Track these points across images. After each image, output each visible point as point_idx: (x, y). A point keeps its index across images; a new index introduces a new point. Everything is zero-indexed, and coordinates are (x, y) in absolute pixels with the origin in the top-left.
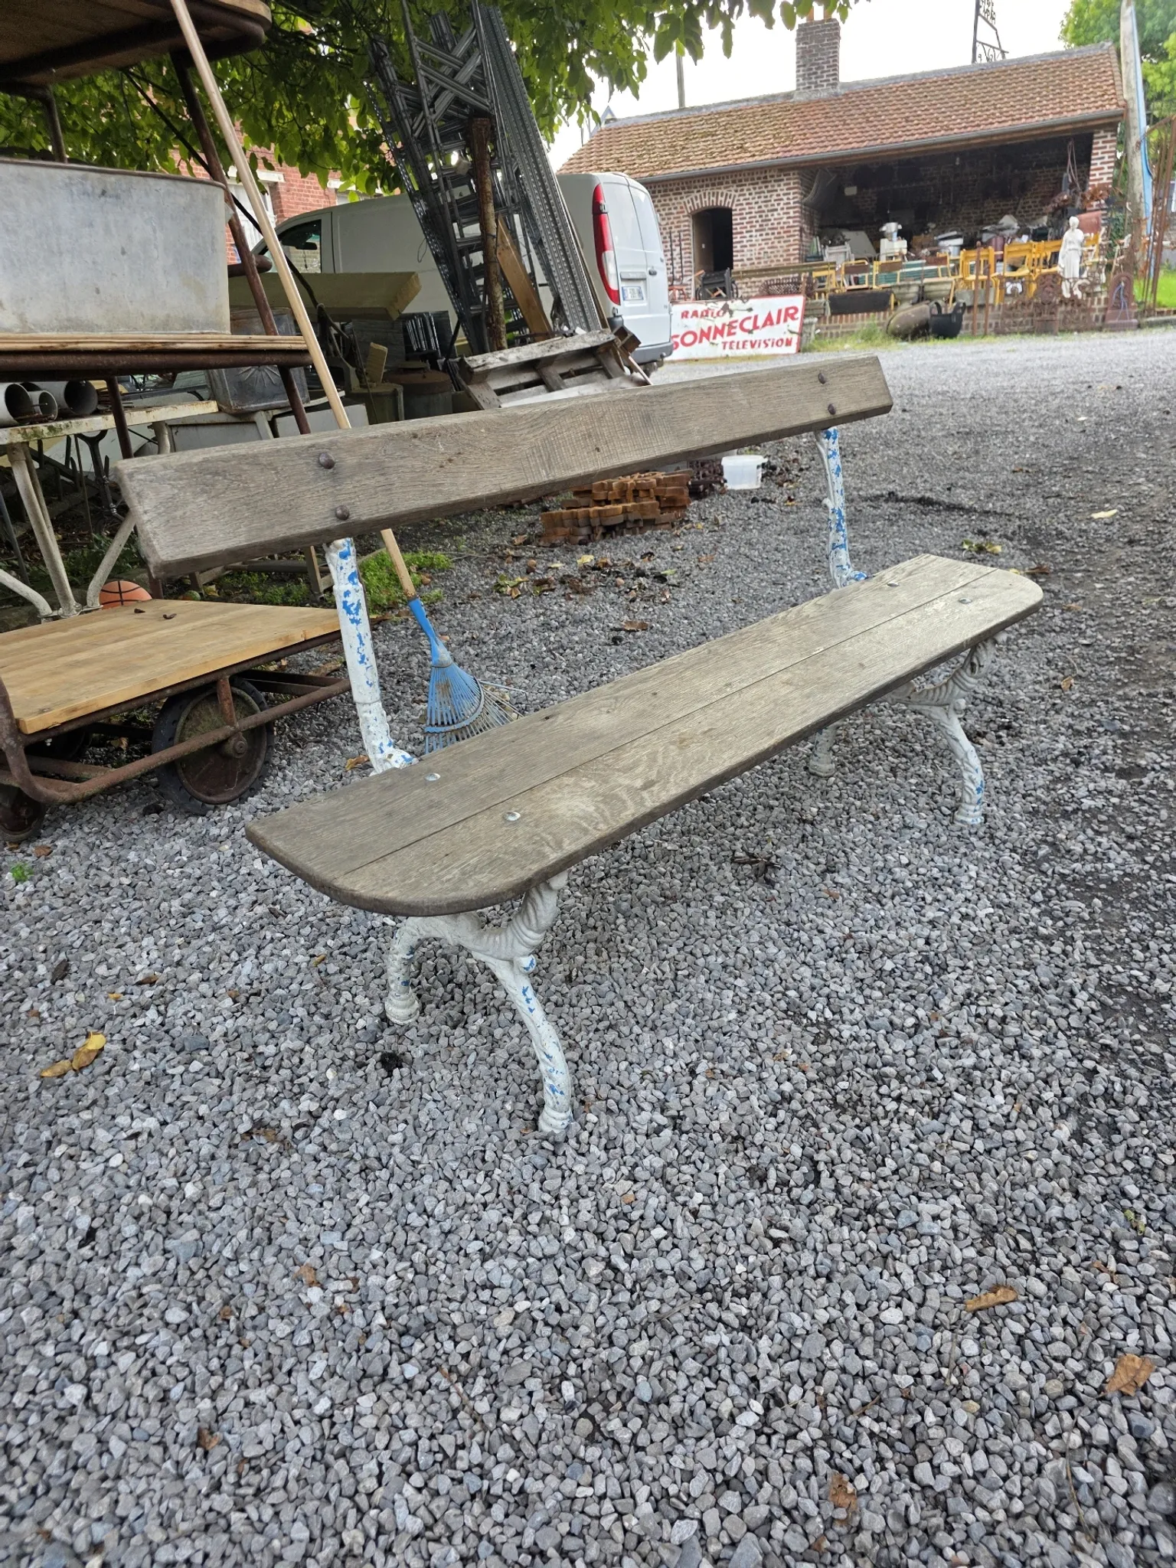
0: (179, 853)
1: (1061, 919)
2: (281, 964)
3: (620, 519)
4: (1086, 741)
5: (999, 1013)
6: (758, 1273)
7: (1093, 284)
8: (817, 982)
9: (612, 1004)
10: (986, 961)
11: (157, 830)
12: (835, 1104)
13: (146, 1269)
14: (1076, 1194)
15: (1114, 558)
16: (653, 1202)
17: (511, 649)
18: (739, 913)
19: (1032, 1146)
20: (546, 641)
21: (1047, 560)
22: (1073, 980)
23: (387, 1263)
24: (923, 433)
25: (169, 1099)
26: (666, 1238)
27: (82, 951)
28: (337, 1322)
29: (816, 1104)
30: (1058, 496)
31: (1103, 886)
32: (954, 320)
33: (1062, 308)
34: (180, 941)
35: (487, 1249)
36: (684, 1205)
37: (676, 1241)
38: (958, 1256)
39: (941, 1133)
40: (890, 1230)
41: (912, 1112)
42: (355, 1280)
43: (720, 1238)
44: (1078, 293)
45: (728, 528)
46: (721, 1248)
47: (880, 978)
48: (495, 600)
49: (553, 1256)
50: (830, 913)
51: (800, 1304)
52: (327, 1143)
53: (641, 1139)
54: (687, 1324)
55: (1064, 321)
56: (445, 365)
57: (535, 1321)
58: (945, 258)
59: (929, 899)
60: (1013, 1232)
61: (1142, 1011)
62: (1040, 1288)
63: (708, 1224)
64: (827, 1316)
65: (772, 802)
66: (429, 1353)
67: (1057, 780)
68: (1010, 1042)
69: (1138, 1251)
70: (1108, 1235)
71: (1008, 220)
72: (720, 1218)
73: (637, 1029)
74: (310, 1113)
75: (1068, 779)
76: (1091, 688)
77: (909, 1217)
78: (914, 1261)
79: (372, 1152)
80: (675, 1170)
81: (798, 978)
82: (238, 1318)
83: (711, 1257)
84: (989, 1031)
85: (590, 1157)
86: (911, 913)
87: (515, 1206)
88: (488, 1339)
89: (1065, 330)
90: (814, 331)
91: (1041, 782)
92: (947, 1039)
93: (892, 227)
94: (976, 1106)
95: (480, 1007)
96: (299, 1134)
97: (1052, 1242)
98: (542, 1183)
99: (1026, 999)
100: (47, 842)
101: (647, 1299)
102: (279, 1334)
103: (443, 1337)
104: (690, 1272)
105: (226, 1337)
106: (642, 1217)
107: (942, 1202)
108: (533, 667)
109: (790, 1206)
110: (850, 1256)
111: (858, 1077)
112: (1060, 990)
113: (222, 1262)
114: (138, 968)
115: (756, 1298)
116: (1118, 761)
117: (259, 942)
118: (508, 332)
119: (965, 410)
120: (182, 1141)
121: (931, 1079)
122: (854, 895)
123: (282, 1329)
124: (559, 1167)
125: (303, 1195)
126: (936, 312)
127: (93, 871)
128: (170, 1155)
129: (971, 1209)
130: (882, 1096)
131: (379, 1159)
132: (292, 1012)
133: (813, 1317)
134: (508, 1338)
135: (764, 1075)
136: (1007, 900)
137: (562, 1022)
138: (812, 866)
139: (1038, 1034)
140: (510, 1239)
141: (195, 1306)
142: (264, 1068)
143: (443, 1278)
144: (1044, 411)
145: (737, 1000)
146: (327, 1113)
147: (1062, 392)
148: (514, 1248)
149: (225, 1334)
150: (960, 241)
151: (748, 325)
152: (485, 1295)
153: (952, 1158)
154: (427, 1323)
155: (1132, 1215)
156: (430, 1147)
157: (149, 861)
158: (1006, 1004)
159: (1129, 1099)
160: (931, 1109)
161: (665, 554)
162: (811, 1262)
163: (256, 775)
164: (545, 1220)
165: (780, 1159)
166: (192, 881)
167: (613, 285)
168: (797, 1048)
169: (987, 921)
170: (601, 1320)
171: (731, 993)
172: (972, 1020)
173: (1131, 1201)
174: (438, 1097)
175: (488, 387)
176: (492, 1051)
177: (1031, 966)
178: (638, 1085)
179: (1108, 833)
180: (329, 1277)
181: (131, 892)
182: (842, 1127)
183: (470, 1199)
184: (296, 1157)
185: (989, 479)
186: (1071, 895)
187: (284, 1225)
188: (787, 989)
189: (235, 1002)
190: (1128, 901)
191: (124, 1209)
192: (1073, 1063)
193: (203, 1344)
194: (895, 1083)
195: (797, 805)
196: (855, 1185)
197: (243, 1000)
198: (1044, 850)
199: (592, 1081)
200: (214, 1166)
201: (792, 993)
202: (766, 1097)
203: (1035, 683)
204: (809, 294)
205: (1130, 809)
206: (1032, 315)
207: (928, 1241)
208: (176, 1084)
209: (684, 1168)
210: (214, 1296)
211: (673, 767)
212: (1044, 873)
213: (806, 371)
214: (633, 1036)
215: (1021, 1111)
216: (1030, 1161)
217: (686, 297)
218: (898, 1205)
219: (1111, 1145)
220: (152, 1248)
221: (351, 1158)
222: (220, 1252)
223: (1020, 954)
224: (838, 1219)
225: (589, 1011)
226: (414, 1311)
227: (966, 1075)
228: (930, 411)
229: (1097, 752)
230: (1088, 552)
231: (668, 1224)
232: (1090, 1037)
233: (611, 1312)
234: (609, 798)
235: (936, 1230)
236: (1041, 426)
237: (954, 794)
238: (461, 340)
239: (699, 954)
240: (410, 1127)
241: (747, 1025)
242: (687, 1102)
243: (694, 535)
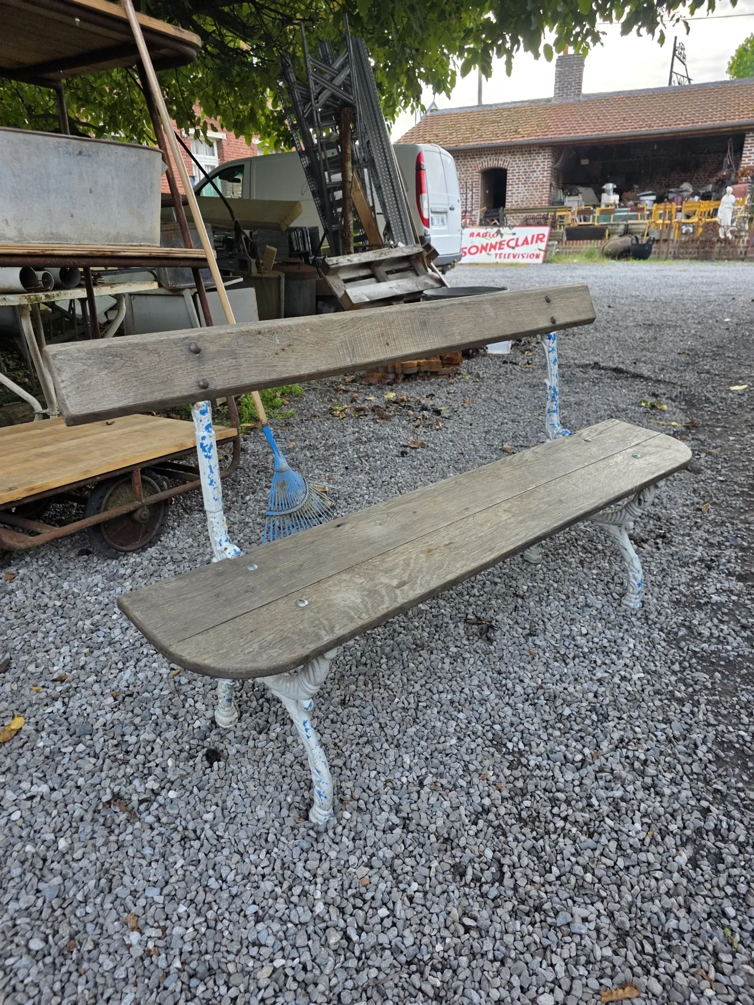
0: (97, 585)
1: (691, 686)
2: (150, 674)
3: (415, 370)
4: (716, 552)
5: (642, 757)
6: (451, 952)
7: (740, 231)
8: (516, 720)
9: (371, 725)
10: (635, 714)
11: (85, 567)
12: (520, 819)
13: (22, 905)
14: (689, 911)
15: (743, 419)
16: (382, 886)
17: (334, 455)
18: (466, 662)
19: (659, 867)
20: (357, 451)
21: (697, 417)
22: (697, 736)
23: (189, 916)
24: (621, 323)
25: (59, 771)
26: (388, 917)
27: (21, 653)
28: (147, 962)
29: (506, 817)
30: (708, 372)
31: (722, 663)
32: (647, 248)
33: (719, 245)
34: (86, 650)
35: (261, 913)
36: (404, 891)
37: (395, 920)
38: (598, 953)
39: (594, 850)
40: (550, 926)
41: (574, 830)
42: (164, 929)
43: (427, 921)
44: (729, 235)
45: (485, 380)
46: (427, 930)
47: (560, 721)
48: (328, 419)
49: (306, 924)
50: (529, 667)
51: (480, 983)
52: (160, 815)
53: (379, 834)
54: (396, 991)
55: (720, 252)
56: (314, 261)
57: (286, 976)
58: (643, 208)
59: (599, 662)
60: (640, 937)
61: (745, 764)
62: (657, 988)
63: (419, 908)
64: (498, 995)
65: (497, 580)
66: (208, 995)
67: (694, 579)
68: (648, 780)
69: (731, 964)
70: (710, 948)
71: (686, 186)
72: (428, 904)
73: (386, 746)
74: (153, 790)
75: (702, 579)
76: (722, 512)
77: (565, 918)
78: (566, 956)
79: (191, 826)
80: (400, 861)
81: (502, 715)
82: (79, 951)
83: (419, 935)
84: (634, 770)
85: (341, 845)
86: (586, 672)
87: (285, 880)
88: (252, 988)
89: (720, 258)
90: (555, 250)
91: (683, 580)
92: (604, 774)
93: (610, 186)
94: (621, 831)
95: (279, 718)
96: (143, 807)
97: (669, 949)
98: (305, 862)
99: (663, 748)
100: (13, 570)
101: (370, 967)
102: (105, 967)
103: (220, 982)
104: (403, 947)
105: (69, 965)
106: (373, 898)
107: (590, 906)
108: (347, 468)
109: (480, 899)
110: (520, 945)
111: (538, 798)
112: (687, 742)
113: (75, 904)
114: (56, 668)
115: (448, 973)
116: (738, 569)
117: (137, 656)
118: (355, 242)
119: (649, 309)
120: (62, 805)
121: (590, 805)
122: (547, 655)
123: (108, 964)
124: (319, 851)
125: (139, 855)
126: (635, 242)
127: (39, 594)
128: (53, 815)
129: (611, 915)
130: (554, 815)
131: (195, 831)
132: (151, 711)
133: (488, 995)
134: (266, 988)
135: (472, 791)
136: (654, 668)
137: (334, 735)
138: (520, 630)
139: (669, 776)
140: (278, 906)
141: (50, 937)
142: (127, 752)
143: (226, 933)
144: (702, 313)
145: (458, 729)
146: (163, 793)
147: (715, 301)
148: (279, 914)
149: (68, 962)
150: (654, 198)
151: (512, 244)
152: (254, 951)
153: (600, 872)
154: (210, 969)
155: (729, 933)
156: (231, 826)
157: (76, 590)
158: (648, 750)
159: (732, 836)
160: (588, 829)
161: (442, 396)
162: (491, 948)
163: (154, 533)
164: (304, 893)
165: (477, 860)
166: (102, 606)
167: (426, 216)
168: (497, 771)
169: (639, 683)
170: (334, 981)
171: (454, 724)
172: (623, 760)
173: (729, 920)
174: (242, 787)
175: (339, 278)
176: (283, 754)
177: (667, 721)
178: (382, 791)
179: (728, 622)
180: (147, 924)
181: (60, 612)
182: (523, 838)
183: (253, 871)
184: (138, 825)
185: (662, 358)
186: (699, 668)
187: (122, 878)
188: (494, 723)
189: (115, 700)
190: (739, 676)
191: (15, 854)
192: (693, 802)
193: (51, 971)
194: (564, 806)
195: (514, 583)
196: (529, 887)
197: (122, 698)
198: (683, 632)
199: (350, 784)
200: (81, 826)
201: (497, 727)
202: (471, 808)
203: (684, 505)
204: (553, 226)
205: (744, 606)
206: (698, 248)
207: (577, 939)
208: (66, 760)
209: (407, 860)
210: (65, 930)
211: (420, 571)
212: (681, 649)
213: (537, 294)
214: (382, 751)
215: (653, 838)
216: (657, 879)
217: (473, 224)
218: (558, 906)
219: (717, 872)
220: (29, 887)
221: (175, 829)
222: (75, 895)
223: (660, 711)
224: (514, 914)
225: (354, 728)
226: (202, 959)
227: (615, 804)
228: (626, 308)
229: (724, 560)
230: (726, 414)
231: (390, 905)
232: (707, 782)
233: (342, 975)
234: (372, 593)
235: (584, 931)
236: (699, 323)
237: (622, 584)
238: (326, 245)
239: (435, 691)
240: (219, 809)
241: (463, 750)
242: (414, 806)
243: (463, 384)
